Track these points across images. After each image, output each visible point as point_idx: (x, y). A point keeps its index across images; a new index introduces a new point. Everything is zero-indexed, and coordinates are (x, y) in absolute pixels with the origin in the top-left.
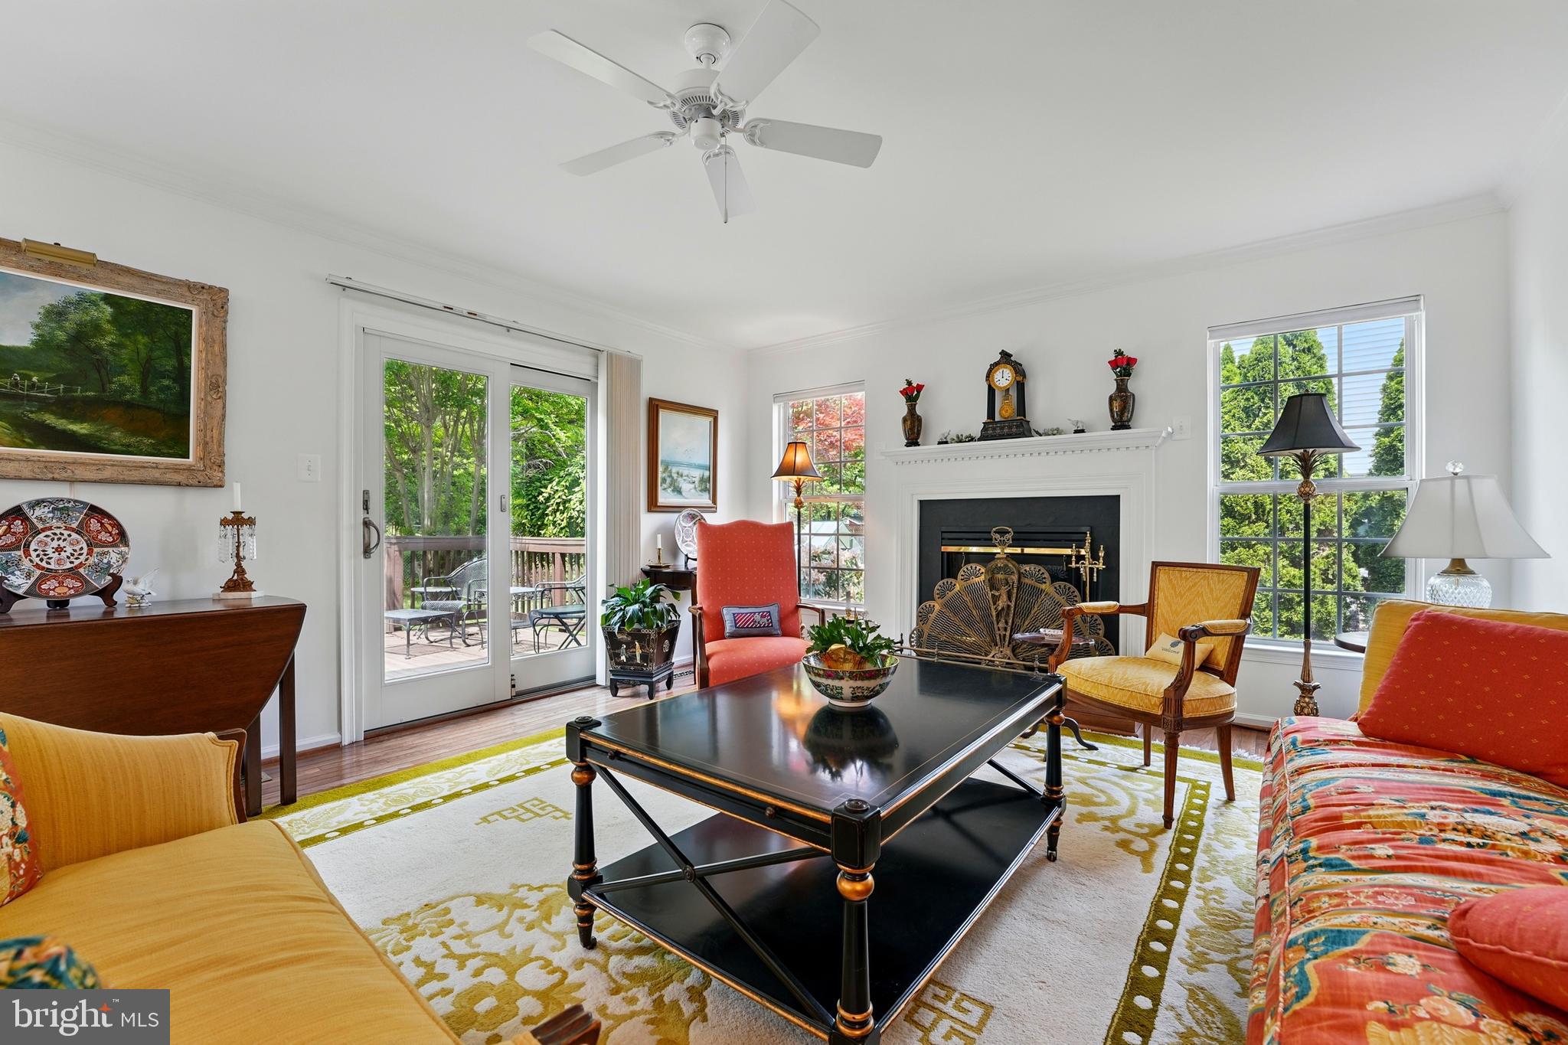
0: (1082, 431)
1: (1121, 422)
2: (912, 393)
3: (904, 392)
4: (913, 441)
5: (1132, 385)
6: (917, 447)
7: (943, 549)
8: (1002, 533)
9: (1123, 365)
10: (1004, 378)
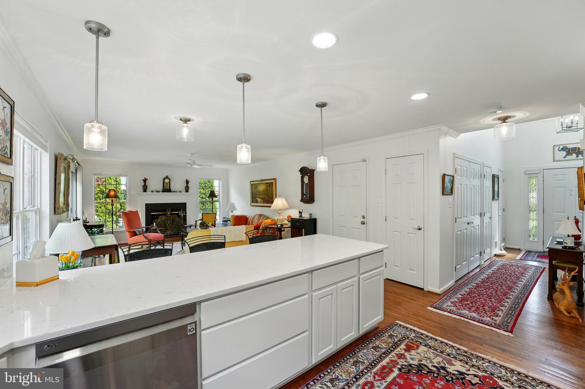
0: (181, 192)
1: (187, 191)
2: (145, 180)
3: (143, 180)
4: (145, 190)
5: (189, 185)
6: (146, 193)
7: (152, 213)
8: (169, 210)
9: (187, 182)
10: (167, 181)
